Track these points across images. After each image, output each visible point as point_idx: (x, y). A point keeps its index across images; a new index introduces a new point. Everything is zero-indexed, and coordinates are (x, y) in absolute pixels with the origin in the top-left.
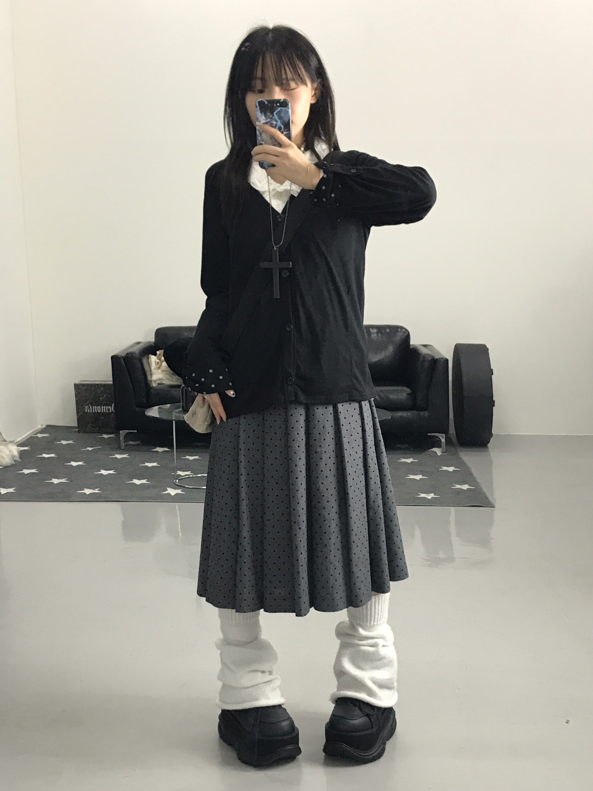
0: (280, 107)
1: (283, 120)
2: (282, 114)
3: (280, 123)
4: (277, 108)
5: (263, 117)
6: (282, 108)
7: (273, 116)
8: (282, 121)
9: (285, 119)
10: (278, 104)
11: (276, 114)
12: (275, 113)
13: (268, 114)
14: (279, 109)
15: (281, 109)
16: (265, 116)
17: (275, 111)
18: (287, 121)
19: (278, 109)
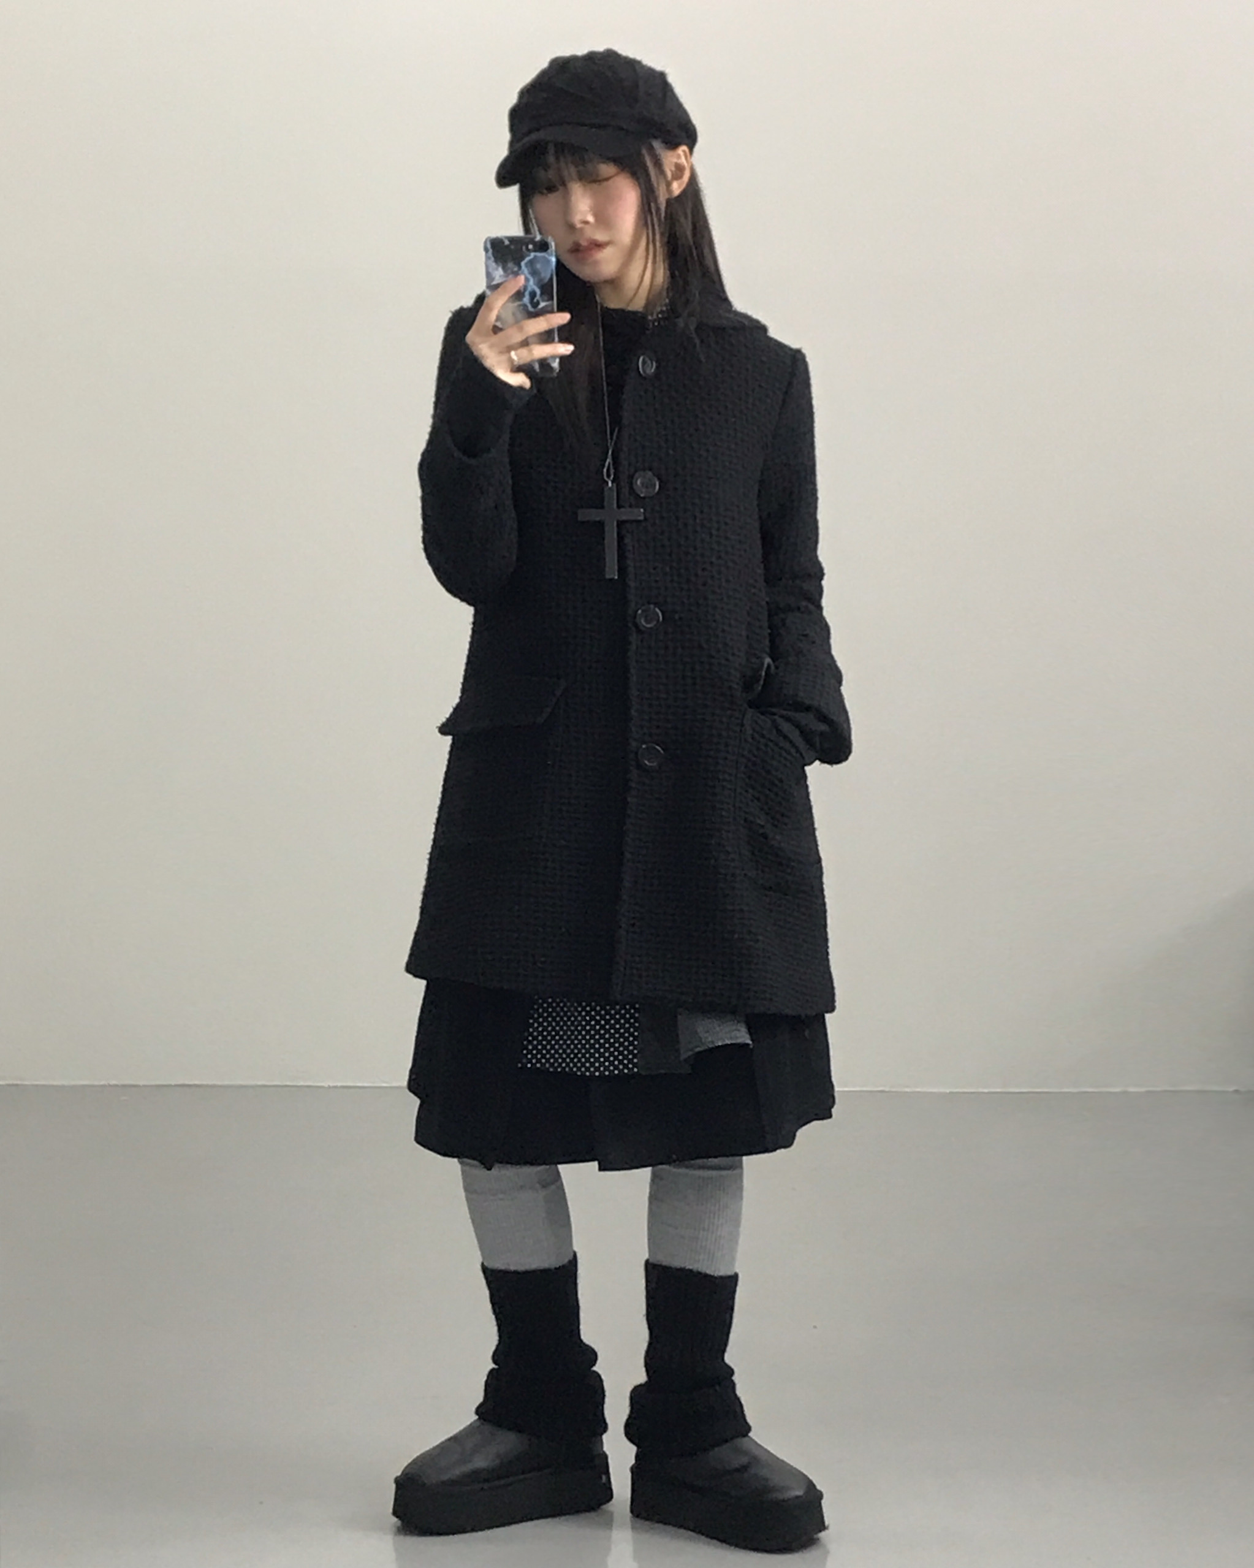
0: (535, 251)
1: (540, 280)
2: (538, 266)
3: (534, 284)
4: (528, 253)
5: (500, 271)
6: (539, 254)
7: (520, 267)
8: (536, 279)
9: (543, 275)
10: (531, 247)
11: (526, 265)
12: (523, 264)
13: (510, 265)
14: (532, 255)
15: (535, 256)
16: (504, 269)
17: (522, 261)
18: (546, 280)
19: (529, 256)
